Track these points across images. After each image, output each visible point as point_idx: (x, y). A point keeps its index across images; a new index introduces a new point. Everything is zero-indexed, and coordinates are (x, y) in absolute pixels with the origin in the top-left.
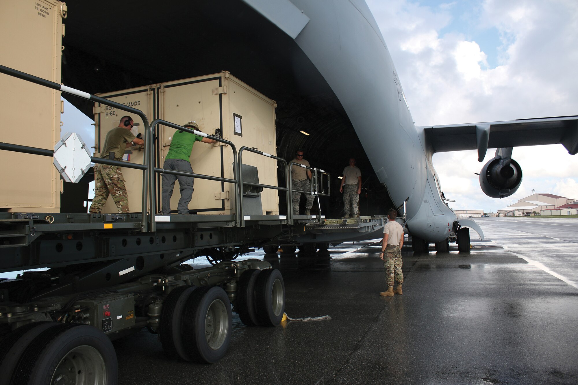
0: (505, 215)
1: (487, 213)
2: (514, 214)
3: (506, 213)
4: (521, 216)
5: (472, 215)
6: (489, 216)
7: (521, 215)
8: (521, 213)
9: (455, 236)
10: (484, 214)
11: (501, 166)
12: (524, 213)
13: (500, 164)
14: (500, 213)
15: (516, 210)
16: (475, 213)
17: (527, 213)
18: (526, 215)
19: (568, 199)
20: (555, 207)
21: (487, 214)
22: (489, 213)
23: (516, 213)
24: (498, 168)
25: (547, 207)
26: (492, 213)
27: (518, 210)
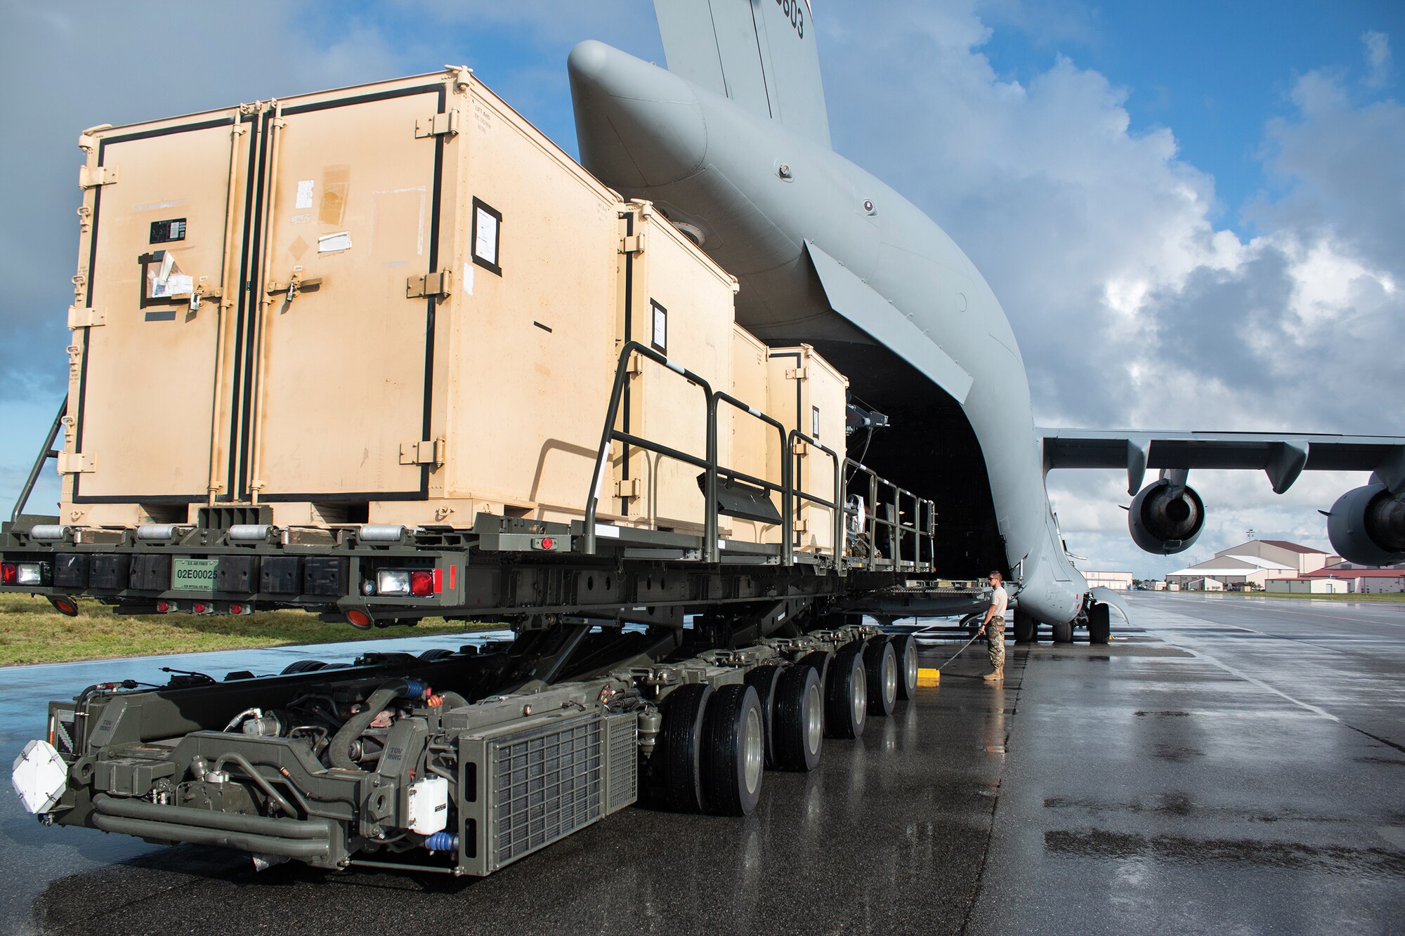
0: (1182, 586)
1: (1142, 580)
2: (1202, 585)
3: (1185, 582)
4: (1219, 590)
5: (1106, 584)
6: (1145, 587)
7: (1219, 588)
8: (1220, 585)
9: (1086, 617)
10: (1134, 583)
11: (1168, 500)
12: (1227, 585)
13: (1167, 494)
14: (1171, 582)
15: (1209, 576)
16: (1112, 578)
17: (1233, 585)
18: (1230, 590)
19: (1330, 555)
20: (1299, 574)
21: (1141, 583)
22: (1147, 580)
23: (1209, 584)
24: (1162, 503)
25: (1280, 573)
26: (1153, 580)
27: (1213, 577)
